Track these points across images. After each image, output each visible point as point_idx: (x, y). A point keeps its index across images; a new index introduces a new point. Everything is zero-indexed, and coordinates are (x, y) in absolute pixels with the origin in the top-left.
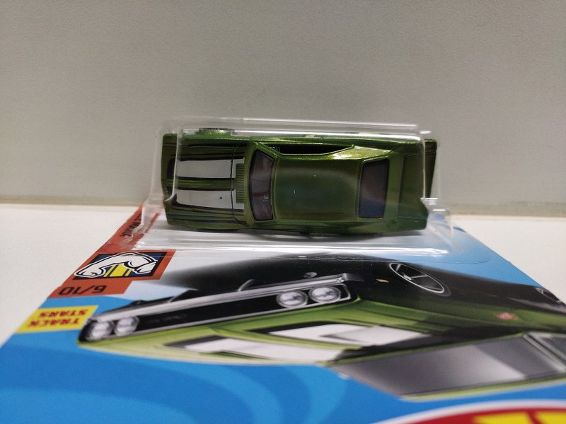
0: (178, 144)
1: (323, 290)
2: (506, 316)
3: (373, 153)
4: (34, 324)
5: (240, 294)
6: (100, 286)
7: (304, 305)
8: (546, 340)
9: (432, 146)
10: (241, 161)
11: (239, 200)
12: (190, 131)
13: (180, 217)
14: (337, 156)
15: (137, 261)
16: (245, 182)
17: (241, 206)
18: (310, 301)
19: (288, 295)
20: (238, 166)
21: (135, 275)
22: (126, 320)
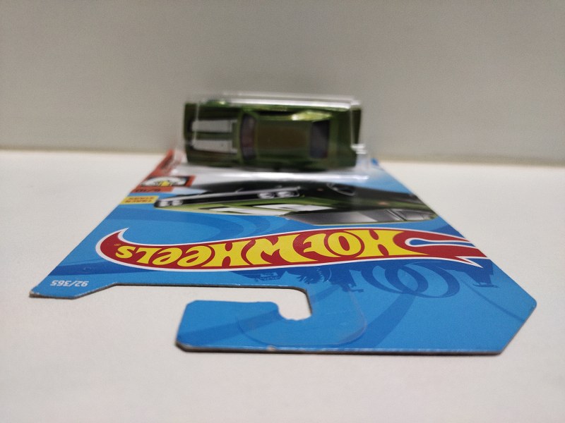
0: (198, 110)
1: (283, 193)
2: (383, 203)
3: (319, 116)
4: (127, 201)
5: (237, 193)
6: (157, 189)
7: (272, 197)
8: (400, 212)
9: (357, 113)
10: (235, 121)
11: (234, 146)
12: (204, 101)
13: (196, 157)
14: (295, 117)
15: (174, 180)
16: (237, 134)
17: (235, 151)
18: (276, 196)
19: (263, 194)
20: (234, 125)
21: (175, 185)
22: (176, 201)
